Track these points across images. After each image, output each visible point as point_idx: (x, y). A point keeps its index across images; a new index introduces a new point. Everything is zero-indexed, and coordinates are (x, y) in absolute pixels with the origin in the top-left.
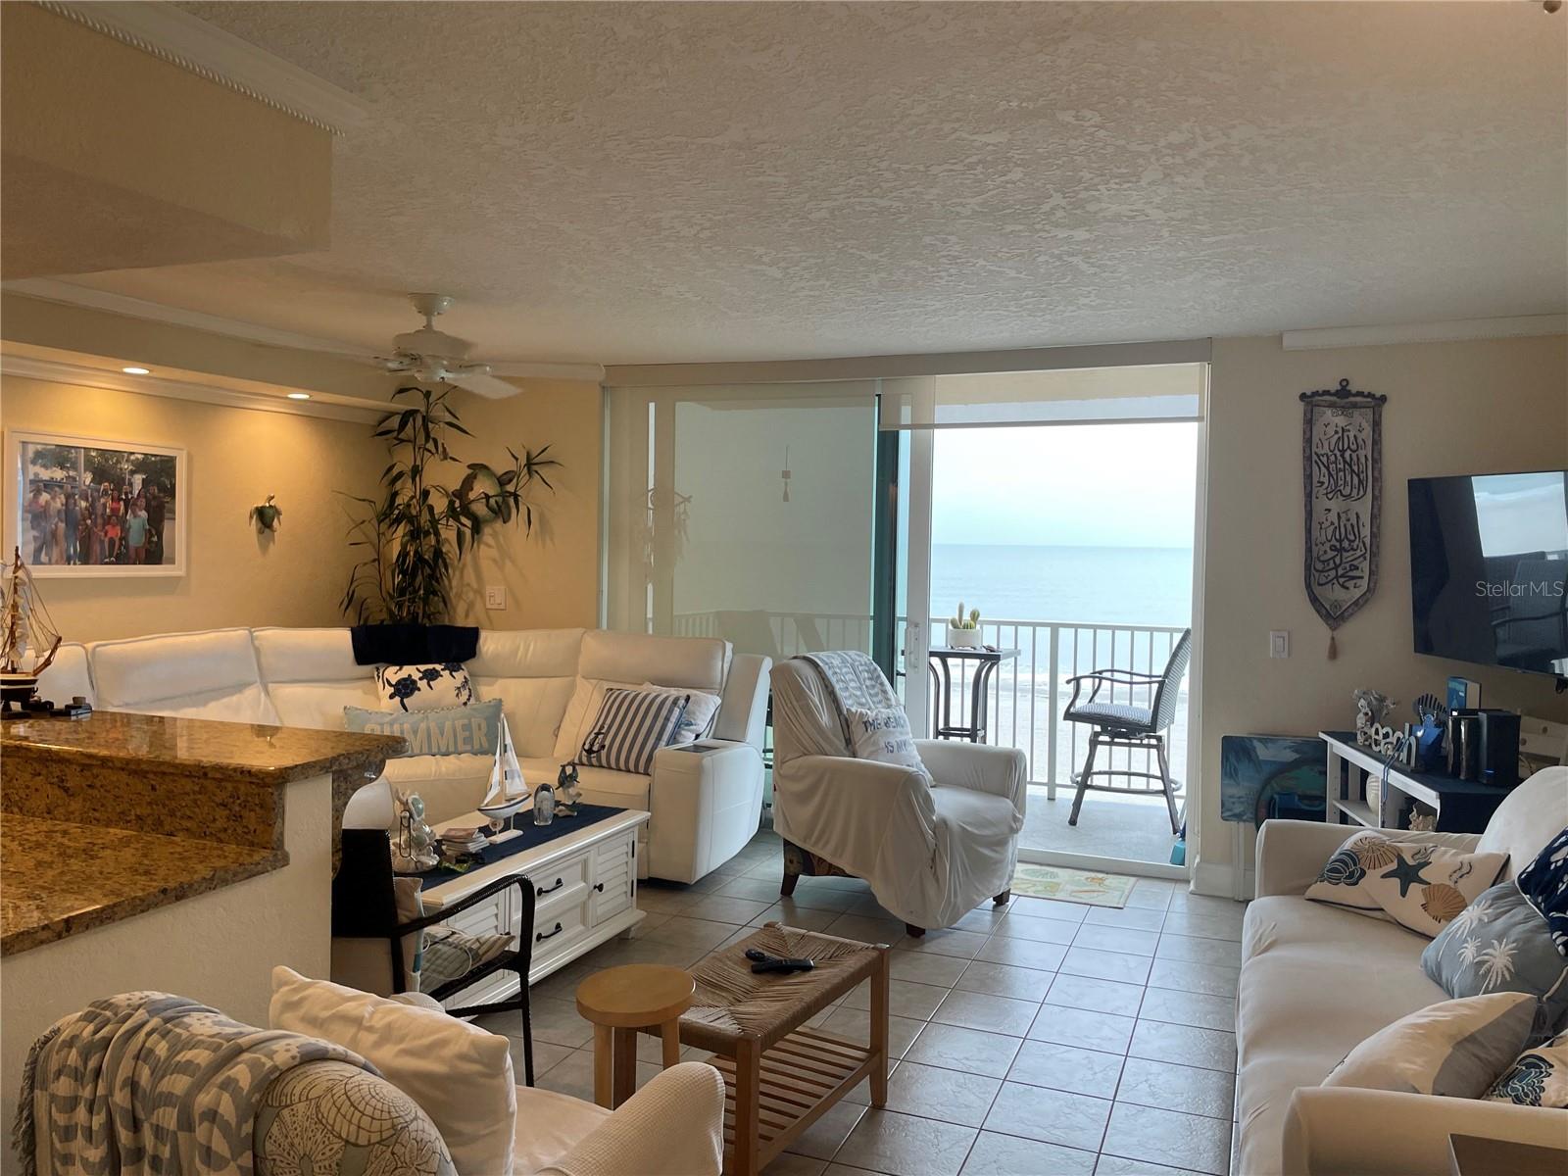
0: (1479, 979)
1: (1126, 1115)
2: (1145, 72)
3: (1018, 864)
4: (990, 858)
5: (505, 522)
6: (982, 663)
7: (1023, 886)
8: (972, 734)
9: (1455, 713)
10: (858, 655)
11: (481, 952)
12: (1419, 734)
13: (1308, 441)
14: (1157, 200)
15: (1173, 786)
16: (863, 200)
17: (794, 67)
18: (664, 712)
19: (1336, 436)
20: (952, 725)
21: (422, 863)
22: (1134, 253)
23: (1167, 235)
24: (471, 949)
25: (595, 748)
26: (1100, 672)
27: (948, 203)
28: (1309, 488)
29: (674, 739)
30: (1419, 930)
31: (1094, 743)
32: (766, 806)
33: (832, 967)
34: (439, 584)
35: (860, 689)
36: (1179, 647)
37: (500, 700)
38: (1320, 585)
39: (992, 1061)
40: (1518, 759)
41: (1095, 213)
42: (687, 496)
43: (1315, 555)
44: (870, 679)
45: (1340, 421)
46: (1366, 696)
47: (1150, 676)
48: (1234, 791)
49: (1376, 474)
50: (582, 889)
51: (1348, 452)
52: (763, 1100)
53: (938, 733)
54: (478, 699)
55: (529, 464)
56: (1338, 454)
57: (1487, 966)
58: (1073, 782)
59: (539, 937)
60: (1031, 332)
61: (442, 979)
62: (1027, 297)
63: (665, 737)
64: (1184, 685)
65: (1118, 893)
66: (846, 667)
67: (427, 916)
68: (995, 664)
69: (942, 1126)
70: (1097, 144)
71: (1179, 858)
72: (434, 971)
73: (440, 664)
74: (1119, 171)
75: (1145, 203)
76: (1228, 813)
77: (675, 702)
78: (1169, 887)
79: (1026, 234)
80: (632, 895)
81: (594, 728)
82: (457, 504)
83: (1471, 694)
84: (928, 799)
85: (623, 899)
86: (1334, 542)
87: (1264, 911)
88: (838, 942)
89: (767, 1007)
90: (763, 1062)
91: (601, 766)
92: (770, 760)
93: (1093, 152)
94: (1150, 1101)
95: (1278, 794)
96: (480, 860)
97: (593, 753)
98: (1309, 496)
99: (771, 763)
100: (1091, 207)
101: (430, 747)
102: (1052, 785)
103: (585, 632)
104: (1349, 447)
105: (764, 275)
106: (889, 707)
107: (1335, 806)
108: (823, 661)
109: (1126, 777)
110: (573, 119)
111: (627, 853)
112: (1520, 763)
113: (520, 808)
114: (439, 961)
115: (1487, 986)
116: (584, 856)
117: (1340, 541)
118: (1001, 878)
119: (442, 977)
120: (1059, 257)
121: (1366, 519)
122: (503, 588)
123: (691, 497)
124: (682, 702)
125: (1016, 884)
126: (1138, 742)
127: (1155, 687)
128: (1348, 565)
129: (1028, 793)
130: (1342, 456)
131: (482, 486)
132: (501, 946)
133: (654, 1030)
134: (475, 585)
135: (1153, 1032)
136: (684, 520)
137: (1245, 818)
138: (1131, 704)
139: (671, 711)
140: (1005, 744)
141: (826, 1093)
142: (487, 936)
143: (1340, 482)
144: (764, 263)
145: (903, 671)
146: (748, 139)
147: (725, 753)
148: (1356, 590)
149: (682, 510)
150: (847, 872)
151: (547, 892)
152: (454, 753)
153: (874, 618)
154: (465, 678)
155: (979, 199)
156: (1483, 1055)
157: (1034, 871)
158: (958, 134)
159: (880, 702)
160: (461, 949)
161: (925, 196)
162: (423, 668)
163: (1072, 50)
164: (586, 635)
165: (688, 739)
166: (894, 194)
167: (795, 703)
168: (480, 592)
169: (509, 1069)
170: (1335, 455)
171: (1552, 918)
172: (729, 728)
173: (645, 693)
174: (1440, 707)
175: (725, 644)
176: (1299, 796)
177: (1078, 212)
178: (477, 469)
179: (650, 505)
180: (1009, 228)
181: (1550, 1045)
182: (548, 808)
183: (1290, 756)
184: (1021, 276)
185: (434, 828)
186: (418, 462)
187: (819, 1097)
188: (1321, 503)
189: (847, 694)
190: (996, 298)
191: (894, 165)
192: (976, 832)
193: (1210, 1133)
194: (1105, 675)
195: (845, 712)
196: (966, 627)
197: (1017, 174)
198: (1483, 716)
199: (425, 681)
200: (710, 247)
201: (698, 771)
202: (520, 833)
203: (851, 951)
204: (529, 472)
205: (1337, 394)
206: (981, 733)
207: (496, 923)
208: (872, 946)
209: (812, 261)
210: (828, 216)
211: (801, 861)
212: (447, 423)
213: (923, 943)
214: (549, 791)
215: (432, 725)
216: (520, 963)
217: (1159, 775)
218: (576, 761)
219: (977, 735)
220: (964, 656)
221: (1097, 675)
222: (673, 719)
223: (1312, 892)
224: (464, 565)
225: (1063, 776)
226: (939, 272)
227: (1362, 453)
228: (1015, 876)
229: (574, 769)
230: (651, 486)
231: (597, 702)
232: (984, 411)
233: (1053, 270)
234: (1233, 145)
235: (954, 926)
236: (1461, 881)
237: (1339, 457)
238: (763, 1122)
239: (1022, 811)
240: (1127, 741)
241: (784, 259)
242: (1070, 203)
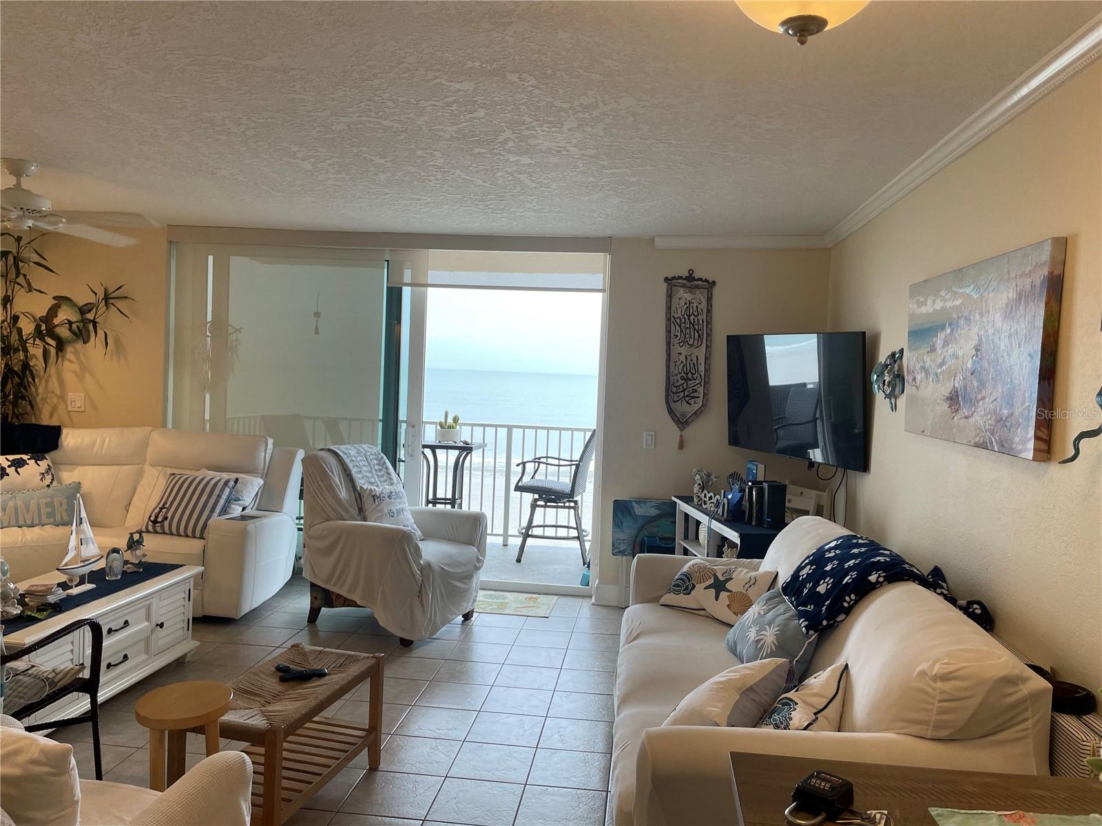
0: (758, 651)
1: (545, 757)
2: (564, 53)
3: (479, 591)
4: (460, 588)
5: (84, 343)
6: (460, 453)
7: (483, 606)
8: (452, 502)
9: (750, 484)
10: (370, 448)
11: (56, 680)
12: (730, 497)
13: (669, 308)
14: (574, 141)
15: (584, 533)
16: (371, 119)
17: (316, 17)
18: (217, 492)
19: (686, 306)
20: (439, 496)
21: (7, 613)
22: (561, 176)
23: (581, 165)
24: (47, 678)
25: (160, 519)
26: (539, 458)
27: (434, 128)
28: (669, 339)
29: (224, 511)
30: (726, 622)
31: (534, 506)
32: (298, 559)
33: (341, 672)
34: (27, 390)
35: (371, 472)
36: (589, 441)
37: (79, 483)
38: (674, 401)
39: (456, 729)
40: (784, 512)
41: (534, 146)
42: (238, 328)
43: (671, 382)
44: (379, 465)
45: (688, 296)
46: (700, 473)
47: (571, 461)
48: (621, 536)
49: (709, 331)
50: (147, 627)
51: (693, 316)
52: (285, 773)
53: (428, 502)
54: (60, 482)
55: (107, 298)
56: (687, 317)
57: (762, 642)
58: (519, 533)
59: (109, 666)
60: (494, 224)
61: (23, 703)
62: (491, 199)
63: (218, 510)
64: (592, 466)
65: (546, 607)
66: (360, 456)
67: (9, 654)
68: (470, 453)
69: (419, 778)
70: (534, 99)
71: (585, 582)
72: (16, 696)
73: (26, 454)
74: (550, 119)
75: (567, 143)
76: (617, 551)
77: (226, 483)
78: (578, 601)
79: (488, 156)
80: (188, 630)
81: (159, 504)
82: (43, 327)
83: (760, 472)
84: (417, 549)
85: (180, 633)
86: (683, 374)
87: (635, 613)
88: (346, 655)
89: (289, 706)
90: (286, 745)
91: (164, 533)
92: (301, 525)
93: (531, 104)
94: (560, 746)
95: (647, 537)
96: (58, 608)
97: (157, 523)
98: (668, 344)
99: (302, 527)
100: (532, 142)
101: (17, 520)
102: (506, 535)
103: (152, 431)
104: (693, 313)
105: (298, 167)
106: (392, 484)
107: (682, 545)
108: (342, 451)
109: (554, 528)
110: (139, 34)
111: (184, 598)
112: (786, 514)
113: (93, 567)
114: (20, 689)
115: (762, 655)
116: (147, 603)
117: (687, 374)
118: (468, 602)
119: (22, 701)
120: (511, 174)
121: (702, 360)
122: (83, 394)
123: (242, 328)
124: (231, 483)
125: (478, 605)
126: (562, 505)
127: (574, 467)
128: (691, 389)
129: (488, 542)
130: (689, 319)
131: (64, 315)
132: (74, 675)
133: (199, 730)
134: (58, 392)
135: (564, 699)
136: (236, 346)
137: (626, 553)
138: (558, 479)
139: (222, 490)
140: (475, 509)
141: (333, 763)
142: (62, 667)
143: (687, 336)
144: (298, 158)
145: (404, 459)
146: (282, 65)
147: (265, 521)
148: (695, 405)
149: (234, 338)
150: (359, 603)
151: (116, 631)
152: (38, 525)
153: (383, 421)
154: (48, 465)
155: (455, 128)
156: (756, 698)
157: (491, 595)
158: (438, 80)
159: (386, 481)
160: (39, 678)
161: (416, 122)
162: (11, 457)
163: (515, 32)
164: (153, 432)
165: (237, 511)
166: (394, 118)
167: (320, 483)
168: (63, 398)
169: (73, 768)
170: (685, 318)
171: (799, 611)
172: (270, 501)
173: (201, 477)
174: (742, 479)
175: (267, 439)
176: (660, 538)
177: (523, 144)
178: (61, 300)
179: (208, 334)
180: (477, 150)
181: (797, 691)
182: (118, 566)
183: (654, 512)
184: (487, 185)
185: (16, 585)
186: (9, 293)
187: (329, 767)
188: (676, 349)
189: (361, 476)
190: (470, 198)
191: (394, 97)
192: (450, 570)
193: (597, 763)
194: (542, 460)
195: (359, 489)
196: (450, 427)
197: (481, 113)
198: (765, 485)
199: (13, 468)
200: (255, 142)
201: (244, 536)
202: (94, 586)
203: (356, 660)
204: (106, 304)
205: (686, 279)
206: (458, 501)
207: (71, 657)
208: (371, 655)
209: (336, 160)
210: (346, 128)
211: (323, 597)
212: (35, 263)
213: (412, 650)
214: (119, 553)
215: (19, 503)
216: (90, 687)
217: (575, 526)
218: (144, 529)
219: (455, 503)
220: (448, 448)
221: (537, 461)
222: (224, 497)
223: (663, 600)
224: (49, 376)
225: (513, 530)
226: (429, 176)
227: (700, 317)
228: (478, 599)
229: (141, 536)
230: (209, 319)
231: (162, 483)
232: (463, 277)
233: (507, 183)
234: (621, 110)
235: (434, 637)
236: (750, 589)
237: (687, 320)
238: (284, 789)
239: (484, 555)
240: (555, 504)
241: (314, 156)
242: (517, 138)
